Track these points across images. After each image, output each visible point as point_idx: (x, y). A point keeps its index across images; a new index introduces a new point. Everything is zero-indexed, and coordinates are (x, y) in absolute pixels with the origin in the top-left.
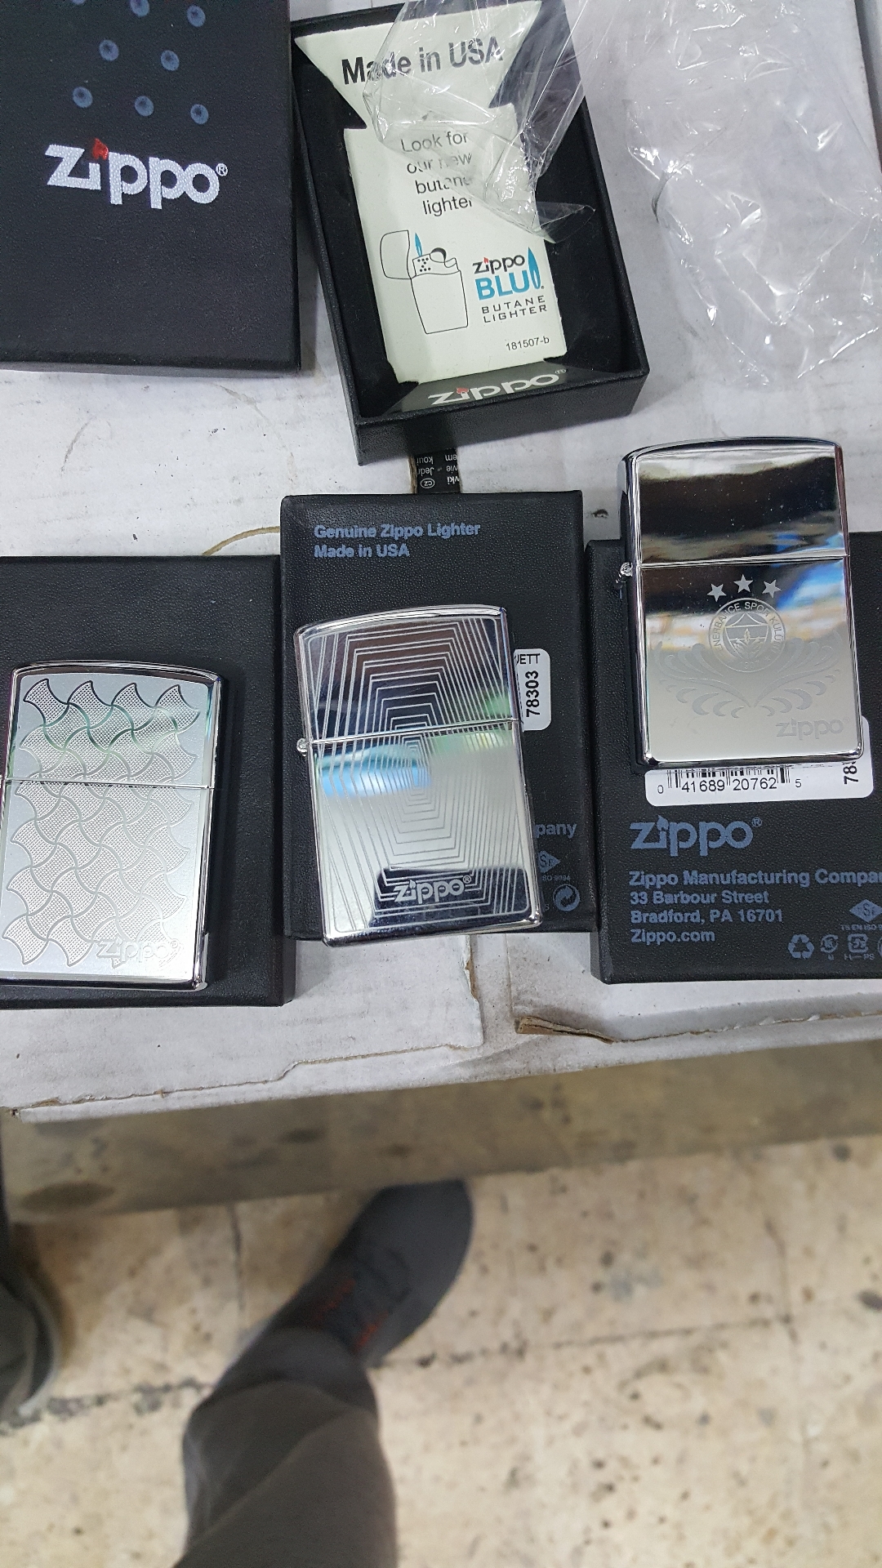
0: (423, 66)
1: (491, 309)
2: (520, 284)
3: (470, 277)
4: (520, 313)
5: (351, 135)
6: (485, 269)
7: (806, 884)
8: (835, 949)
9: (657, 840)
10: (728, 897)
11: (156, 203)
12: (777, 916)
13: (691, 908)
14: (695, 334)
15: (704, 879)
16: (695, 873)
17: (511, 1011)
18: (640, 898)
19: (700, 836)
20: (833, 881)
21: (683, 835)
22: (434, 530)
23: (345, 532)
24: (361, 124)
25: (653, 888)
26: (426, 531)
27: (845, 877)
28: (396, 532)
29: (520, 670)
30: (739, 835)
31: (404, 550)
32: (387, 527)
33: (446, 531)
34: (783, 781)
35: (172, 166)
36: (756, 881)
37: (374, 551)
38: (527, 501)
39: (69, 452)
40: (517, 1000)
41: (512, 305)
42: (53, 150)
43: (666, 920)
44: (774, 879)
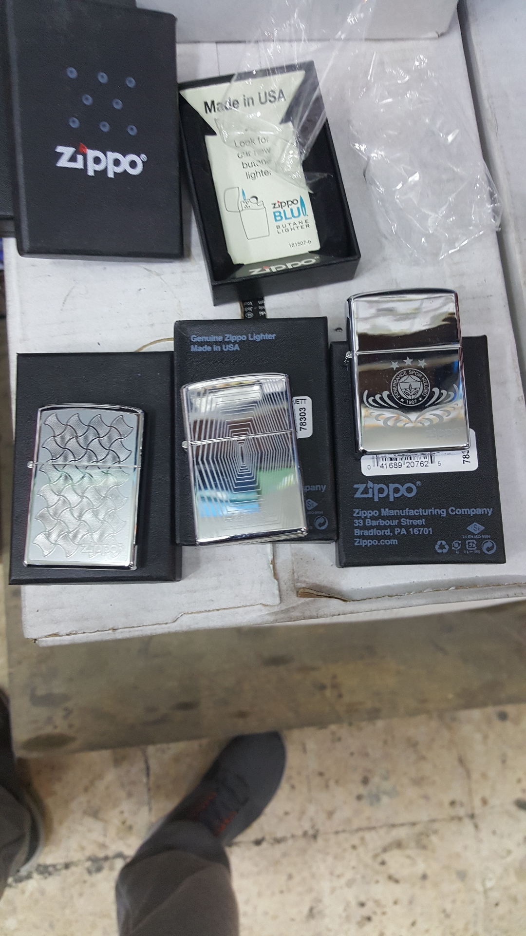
0: (245, 105)
1: (281, 227)
2: (296, 213)
3: (271, 210)
4: (296, 229)
5: (209, 139)
6: (278, 206)
7: (444, 515)
8: (459, 548)
9: (368, 493)
10: (404, 522)
11: (111, 175)
12: (429, 531)
13: (385, 527)
14: (386, 238)
15: (393, 513)
16: (387, 510)
17: (294, 586)
18: (359, 523)
19: (389, 491)
20: (458, 513)
21: (381, 491)
22: (252, 337)
23: (206, 339)
24: (213, 133)
25: (366, 518)
26: (248, 337)
27: (464, 511)
28: (232, 338)
29: (297, 407)
30: (409, 490)
31: (237, 347)
32: (228, 336)
33: (258, 338)
34: (432, 463)
35: (118, 156)
36: (418, 514)
37: (222, 347)
38: (299, 322)
39: (65, 301)
40: (298, 581)
41: (292, 225)
42: (60, 149)
43: (372, 534)
44: (428, 512)
